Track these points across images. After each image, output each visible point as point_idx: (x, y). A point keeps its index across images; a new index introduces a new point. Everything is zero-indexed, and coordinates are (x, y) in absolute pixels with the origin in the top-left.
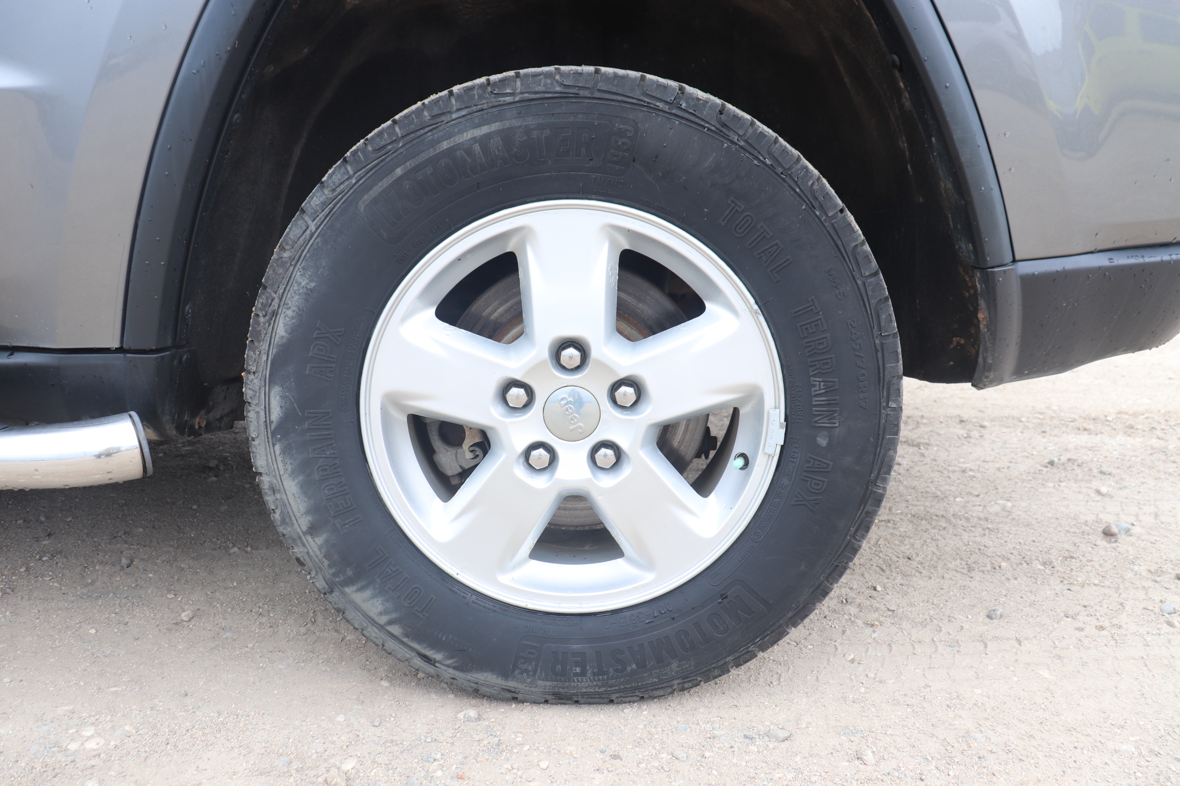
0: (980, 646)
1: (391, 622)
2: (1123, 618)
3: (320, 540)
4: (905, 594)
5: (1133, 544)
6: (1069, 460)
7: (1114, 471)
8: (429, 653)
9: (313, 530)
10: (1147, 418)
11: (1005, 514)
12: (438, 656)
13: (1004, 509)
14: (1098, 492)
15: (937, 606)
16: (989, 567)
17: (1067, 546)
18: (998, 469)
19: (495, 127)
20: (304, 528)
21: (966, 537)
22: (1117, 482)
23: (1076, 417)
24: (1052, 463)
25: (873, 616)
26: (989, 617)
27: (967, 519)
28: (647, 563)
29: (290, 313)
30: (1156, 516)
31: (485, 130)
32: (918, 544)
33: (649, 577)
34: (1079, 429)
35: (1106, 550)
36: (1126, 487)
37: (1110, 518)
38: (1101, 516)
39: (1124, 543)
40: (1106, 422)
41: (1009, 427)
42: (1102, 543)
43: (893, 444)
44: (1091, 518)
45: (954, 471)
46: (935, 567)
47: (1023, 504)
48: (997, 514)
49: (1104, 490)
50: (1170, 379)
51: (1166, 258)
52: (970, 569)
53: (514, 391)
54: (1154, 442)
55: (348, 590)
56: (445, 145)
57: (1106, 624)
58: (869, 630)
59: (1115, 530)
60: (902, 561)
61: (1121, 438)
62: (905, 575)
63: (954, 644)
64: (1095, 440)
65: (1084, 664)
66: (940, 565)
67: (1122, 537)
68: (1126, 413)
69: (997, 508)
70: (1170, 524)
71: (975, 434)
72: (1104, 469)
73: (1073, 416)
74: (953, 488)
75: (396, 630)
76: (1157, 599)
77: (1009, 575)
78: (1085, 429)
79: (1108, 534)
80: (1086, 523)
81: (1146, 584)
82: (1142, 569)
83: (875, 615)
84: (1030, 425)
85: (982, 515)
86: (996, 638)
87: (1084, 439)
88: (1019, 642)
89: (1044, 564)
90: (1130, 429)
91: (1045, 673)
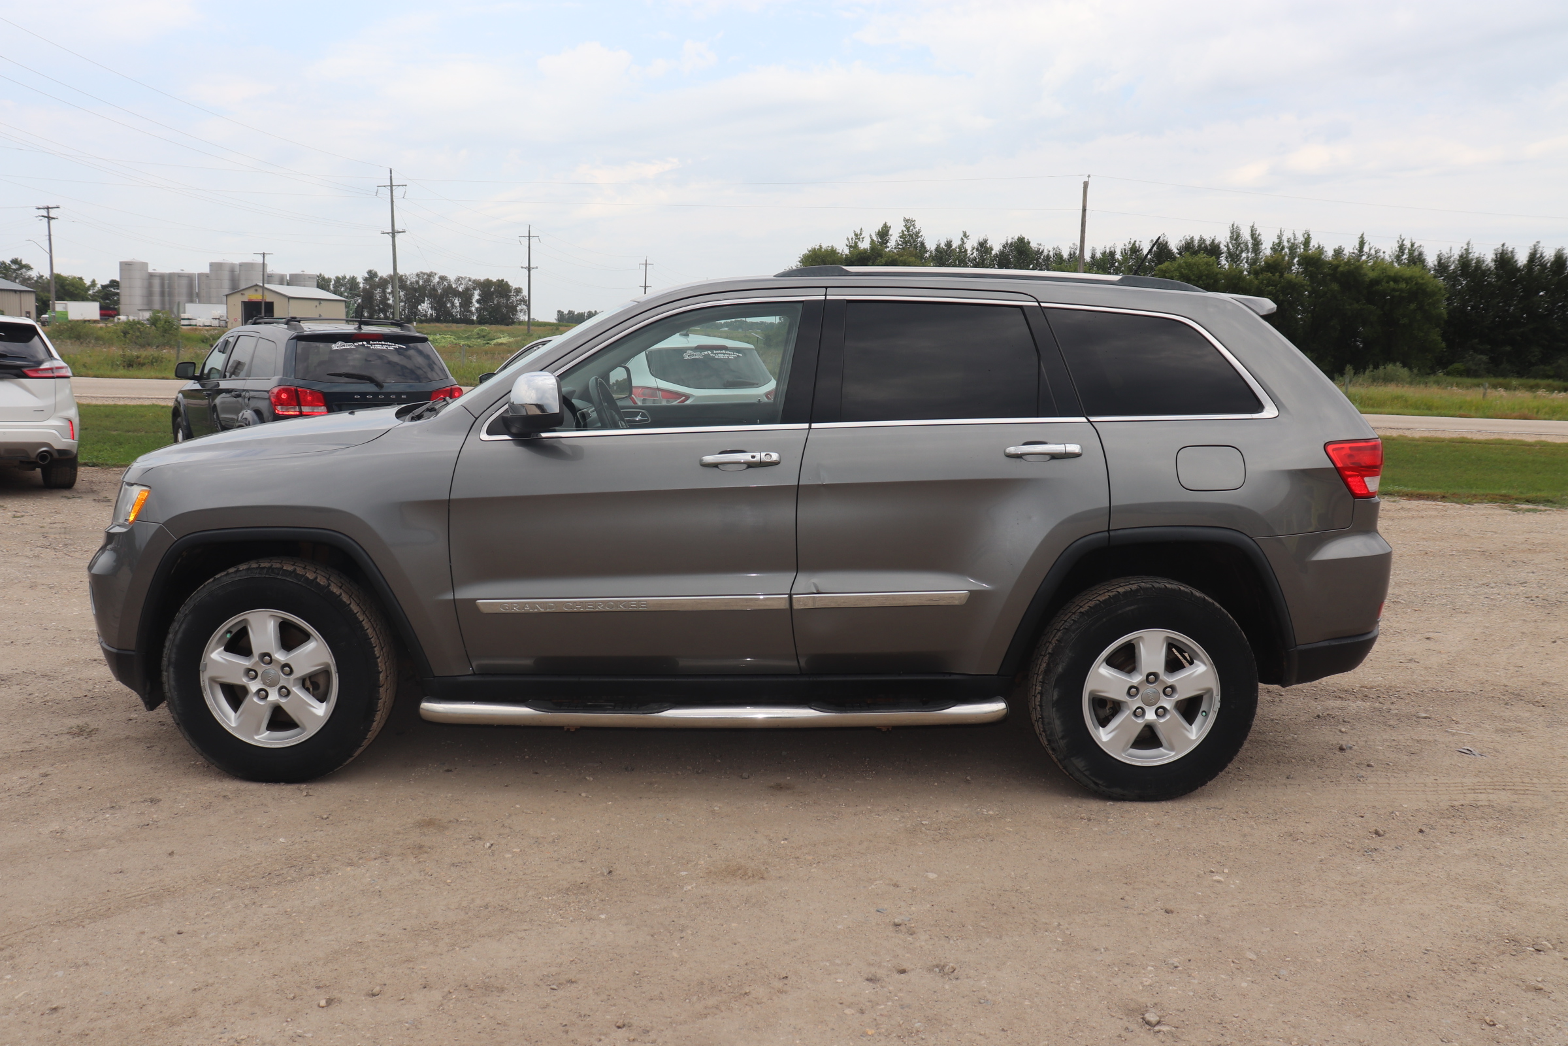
0: (1285, 787)
1: (1086, 770)
2: (1341, 778)
3: (1065, 741)
4: (1253, 770)
5: (1352, 753)
6: (1328, 715)
7: (1351, 721)
8: (1097, 781)
9: (1063, 738)
10: (1377, 690)
11: (1294, 740)
12: (1100, 782)
13: (1293, 739)
14: (1340, 731)
15: (1266, 774)
16: (1287, 761)
17: (1322, 754)
18: (1290, 719)
19: (1136, 606)
20: (1060, 737)
21: (1276, 749)
22: (1351, 726)
23: (1336, 690)
24: (1318, 716)
25: (1240, 777)
26: (1288, 778)
27: (1276, 742)
28: (1172, 749)
29: (1064, 664)
30: (1366, 742)
31: (1133, 607)
32: (1254, 752)
33: (1173, 753)
34: (1336, 697)
35: (1339, 755)
36: (1355, 729)
37: (1344, 744)
38: (1340, 742)
39: (1348, 753)
40: (1353, 693)
41: (1296, 695)
42: (1338, 753)
43: (1256, 707)
44: (1335, 742)
45: (1267, 720)
46: (1263, 761)
47: (1303, 736)
48: (1290, 740)
49: (1343, 730)
50: (1401, 662)
51: (1349, 642)
52: (1278, 762)
53: (1133, 690)
54: (1377, 705)
55: (1072, 759)
56: (1120, 612)
57: (1334, 780)
58: (1240, 782)
59: (1344, 747)
60: (1248, 759)
61: (1359, 703)
62: (1250, 764)
63: (1275, 786)
64: (1345, 703)
65: (1323, 792)
66: (1265, 760)
67: (1347, 751)
68: (1366, 687)
69: (1290, 738)
70: (1371, 745)
71: (1277, 699)
72: (1345, 720)
73: (1334, 689)
74: (1268, 729)
75: (1087, 773)
76: (1356, 773)
77: (1295, 764)
78: (1340, 697)
79: (1341, 749)
80: (1332, 745)
81: (1353, 768)
82: (1353, 763)
83: (1242, 777)
84: (1308, 694)
85: (1283, 741)
86: (1290, 784)
87: (1339, 703)
88: (1299, 785)
89: (1311, 760)
90: (1365, 697)
91: (1309, 794)
